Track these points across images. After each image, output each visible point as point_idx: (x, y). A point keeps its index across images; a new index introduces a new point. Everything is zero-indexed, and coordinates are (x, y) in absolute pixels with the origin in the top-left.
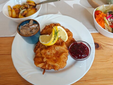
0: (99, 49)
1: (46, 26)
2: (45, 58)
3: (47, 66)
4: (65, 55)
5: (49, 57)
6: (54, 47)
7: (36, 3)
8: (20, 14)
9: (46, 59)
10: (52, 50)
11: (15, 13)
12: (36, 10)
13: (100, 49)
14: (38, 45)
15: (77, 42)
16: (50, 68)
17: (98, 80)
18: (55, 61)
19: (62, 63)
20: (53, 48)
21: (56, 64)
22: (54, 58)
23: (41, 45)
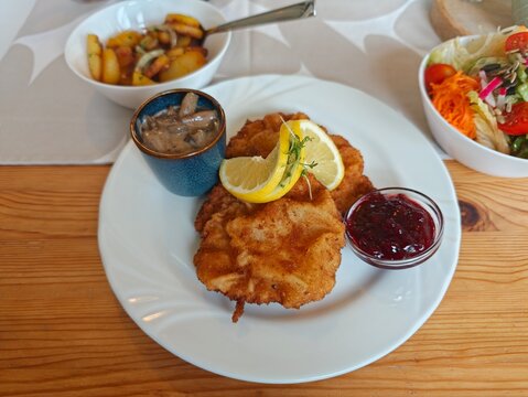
0: (478, 230)
1: (248, 123)
2: (244, 253)
3: (251, 288)
4: (330, 241)
5: (262, 248)
6: (285, 210)
7: (206, 27)
8: (137, 69)
9: (250, 257)
10: (273, 221)
11: (117, 65)
12: (205, 57)
13: (484, 230)
14: (215, 199)
15: (382, 192)
16: (265, 297)
17: (474, 360)
18: (288, 267)
19: (318, 273)
20: (279, 213)
21: (292, 279)
22: (284, 255)
23: (224, 200)
